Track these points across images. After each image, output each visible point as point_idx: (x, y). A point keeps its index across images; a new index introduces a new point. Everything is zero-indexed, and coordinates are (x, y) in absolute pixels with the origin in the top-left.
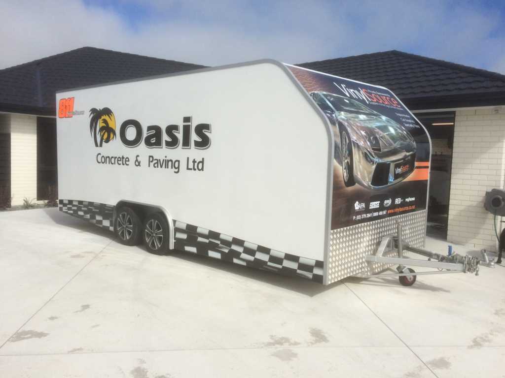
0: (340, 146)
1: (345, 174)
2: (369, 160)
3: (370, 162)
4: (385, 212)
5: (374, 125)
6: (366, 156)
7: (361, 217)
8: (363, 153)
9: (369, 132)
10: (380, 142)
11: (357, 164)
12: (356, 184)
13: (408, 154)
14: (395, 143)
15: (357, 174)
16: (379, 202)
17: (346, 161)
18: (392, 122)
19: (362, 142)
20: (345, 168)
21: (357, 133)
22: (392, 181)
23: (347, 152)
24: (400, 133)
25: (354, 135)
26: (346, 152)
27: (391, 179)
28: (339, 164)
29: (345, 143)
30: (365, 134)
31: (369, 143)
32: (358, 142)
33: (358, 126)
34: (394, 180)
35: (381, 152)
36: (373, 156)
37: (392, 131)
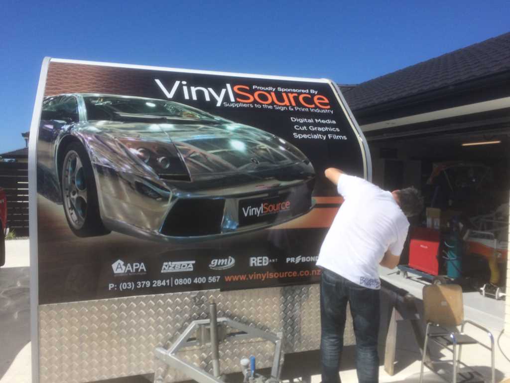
0: (56, 173)
1: (74, 217)
2: (150, 193)
3: (155, 199)
4: (212, 279)
5: (186, 138)
6: (141, 188)
7: (136, 285)
8: (129, 184)
9: (155, 151)
10: (187, 165)
11: (112, 200)
12: (113, 232)
13: (283, 184)
14: (238, 166)
15: (114, 216)
16: (194, 262)
17: (75, 197)
18: (252, 133)
19: (128, 167)
20: (72, 208)
21: (114, 152)
22: (234, 227)
23: (77, 183)
24: (265, 150)
25: (102, 156)
26: (73, 182)
27: (229, 224)
28: (53, 200)
29: (70, 169)
30: (141, 154)
31: (148, 168)
32: (114, 166)
33: (125, 142)
34: (238, 227)
35: (189, 182)
36: (163, 188)
37: (238, 146)
